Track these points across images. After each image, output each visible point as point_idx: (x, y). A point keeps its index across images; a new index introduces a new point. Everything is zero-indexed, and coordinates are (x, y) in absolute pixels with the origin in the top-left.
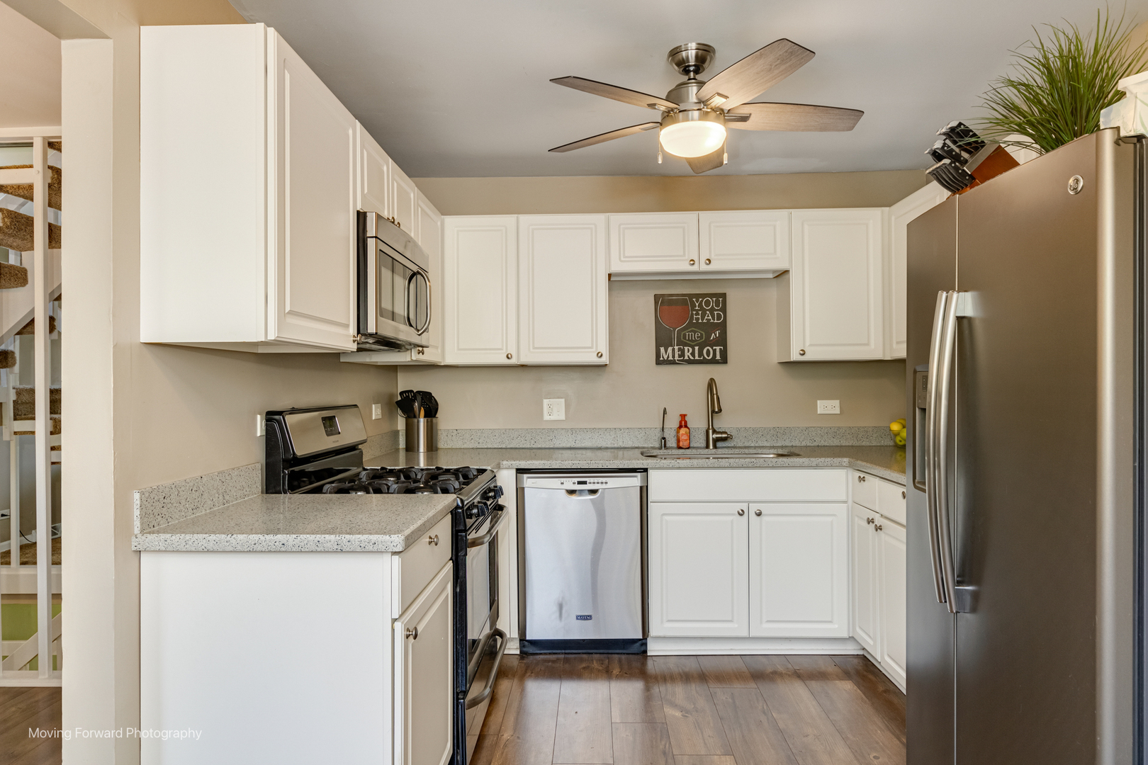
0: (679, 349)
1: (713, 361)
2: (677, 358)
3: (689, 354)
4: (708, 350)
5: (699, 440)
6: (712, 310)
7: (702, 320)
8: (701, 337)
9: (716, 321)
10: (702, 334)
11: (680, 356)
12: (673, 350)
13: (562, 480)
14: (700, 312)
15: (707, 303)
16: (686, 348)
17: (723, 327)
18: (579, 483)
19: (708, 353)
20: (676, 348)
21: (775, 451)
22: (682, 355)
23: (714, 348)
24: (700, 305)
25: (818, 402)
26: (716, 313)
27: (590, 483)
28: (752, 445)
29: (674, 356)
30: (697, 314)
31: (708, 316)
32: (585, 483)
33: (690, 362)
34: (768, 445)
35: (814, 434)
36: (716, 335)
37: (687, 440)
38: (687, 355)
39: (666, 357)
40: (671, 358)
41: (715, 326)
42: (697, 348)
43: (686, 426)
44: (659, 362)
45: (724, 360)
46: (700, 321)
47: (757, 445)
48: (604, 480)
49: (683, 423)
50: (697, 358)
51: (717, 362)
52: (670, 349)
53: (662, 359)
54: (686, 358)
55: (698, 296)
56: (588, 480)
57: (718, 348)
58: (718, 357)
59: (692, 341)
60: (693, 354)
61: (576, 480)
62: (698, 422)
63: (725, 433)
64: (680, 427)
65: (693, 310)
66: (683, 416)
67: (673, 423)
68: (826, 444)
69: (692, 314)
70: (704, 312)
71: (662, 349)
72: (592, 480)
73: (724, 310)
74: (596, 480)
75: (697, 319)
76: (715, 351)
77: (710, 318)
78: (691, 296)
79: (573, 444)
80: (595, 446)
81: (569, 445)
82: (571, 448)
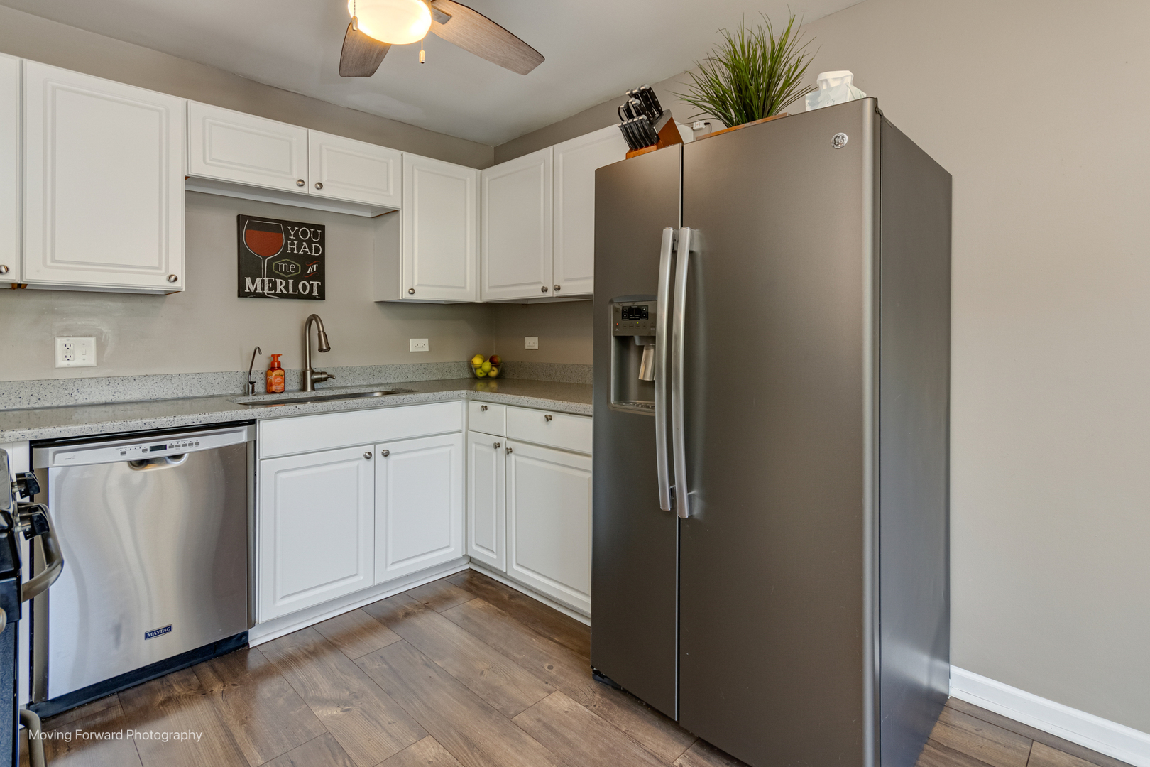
0: (270, 282)
1: (310, 297)
2: (266, 291)
3: (282, 287)
4: (304, 284)
5: (293, 382)
6: (309, 242)
7: (298, 250)
8: (297, 269)
9: (313, 254)
10: (297, 267)
11: (270, 289)
12: (263, 282)
13: (123, 448)
14: (296, 242)
15: (305, 234)
16: (278, 281)
17: (321, 260)
18: (153, 449)
19: (304, 288)
20: (266, 279)
21: (384, 389)
22: (274, 287)
23: (311, 282)
24: (296, 234)
25: (411, 340)
26: (313, 245)
27: (172, 447)
28: (349, 385)
29: (263, 289)
30: (292, 244)
31: (305, 248)
32: (164, 447)
33: (282, 296)
34: (365, 384)
35: (407, 371)
36: (313, 269)
37: (281, 383)
38: (280, 288)
39: (253, 290)
40: (259, 290)
41: (312, 260)
42: (291, 282)
43: (279, 368)
44: (242, 293)
45: (322, 296)
46: (295, 252)
47: (354, 384)
48: (194, 440)
49: (274, 365)
50: (291, 292)
51: (314, 298)
52: (258, 281)
53: (247, 291)
54: (278, 291)
55: (293, 224)
56: (168, 443)
57: (315, 283)
58: (315, 293)
59: (287, 273)
60: (286, 287)
61: (148, 446)
62: (291, 363)
63: (325, 373)
64: (272, 369)
65: (287, 238)
66: (275, 357)
67: (261, 364)
69: (286, 243)
70: (300, 243)
71: (248, 280)
72: (175, 442)
73: (322, 242)
74: (181, 442)
75: (292, 250)
76: (311, 286)
77: (307, 249)
78: (286, 223)
79: (109, 398)
80: (147, 398)
81: (102, 400)
82: (106, 404)
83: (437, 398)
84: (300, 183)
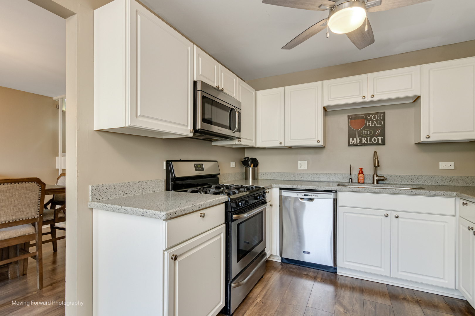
0: (360, 139)
1: (378, 144)
2: (358, 143)
3: (365, 141)
4: (375, 139)
5: (369, 180)
6: (377, 121)
7: (372, 125)
8: (371, 133)
9: (379, 125)
10: (371, 132)
11: (360, 142)
12: (357, 139)
13: (298, 193)
14: (371, 122)
15: (375, 117)
16: (363, 138)
17: (383, 128)
18: (305, 195)
19: (375, 140)
20: (358, 138)
21: (412, 187)
22: (361, 141)
23: (378, 138)
24: (371, 118)
25: (440, 163)
26: (379, 121)
27: (310, 196)
28: (399, 183)
29: (357, 142)
30: (369, 122)
31: (375, 123)
32: (308, 195)
33: (365, 145)
34: (408, 184)
35: (437, 179)
36: (379, 132)
37: (362, 179)
38: (364, 141)
39: (353, 143)
40: (355, 143)
41: (378, 128)
42: (369, 138)
43: (362, 173)
44: (350, 145)
45: (383, 143)
46: (371, 126)
47: (401, 183)
48: (316, 195)
49: (361, 172)
50: (369, 142)
51: (379, 144)
52: (355, 139)
53: (351, 143)
54: (363, 143)
55: (369, 114)
56: (309, 194)
57: (380, 138)
58: (380, 142)
59: (366, 135)
60: (367, 141)
61: (304, 194)
62: (369, 171)
63: (383, 177)
64: (359, 173)
65: (367, 121)
66: (361, 169)
67: (355, 172)
68: (443, 184)
69: (366, 123)
70: (373, 121)
71: (351, 139)
72: (311, 194)
73: (384, 120)
74: (313, 194)
75: (369, 125)
76: (378, 139)
77: (376, 124)
78: (366, 115)
79: (310, 180)
80: (320, 180)
81: (308, 180)
82: (309, 181)
83: (432, 194)
84: (364, 97)
